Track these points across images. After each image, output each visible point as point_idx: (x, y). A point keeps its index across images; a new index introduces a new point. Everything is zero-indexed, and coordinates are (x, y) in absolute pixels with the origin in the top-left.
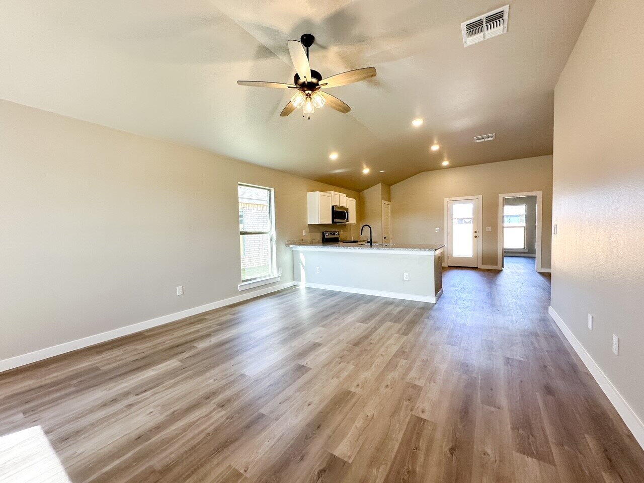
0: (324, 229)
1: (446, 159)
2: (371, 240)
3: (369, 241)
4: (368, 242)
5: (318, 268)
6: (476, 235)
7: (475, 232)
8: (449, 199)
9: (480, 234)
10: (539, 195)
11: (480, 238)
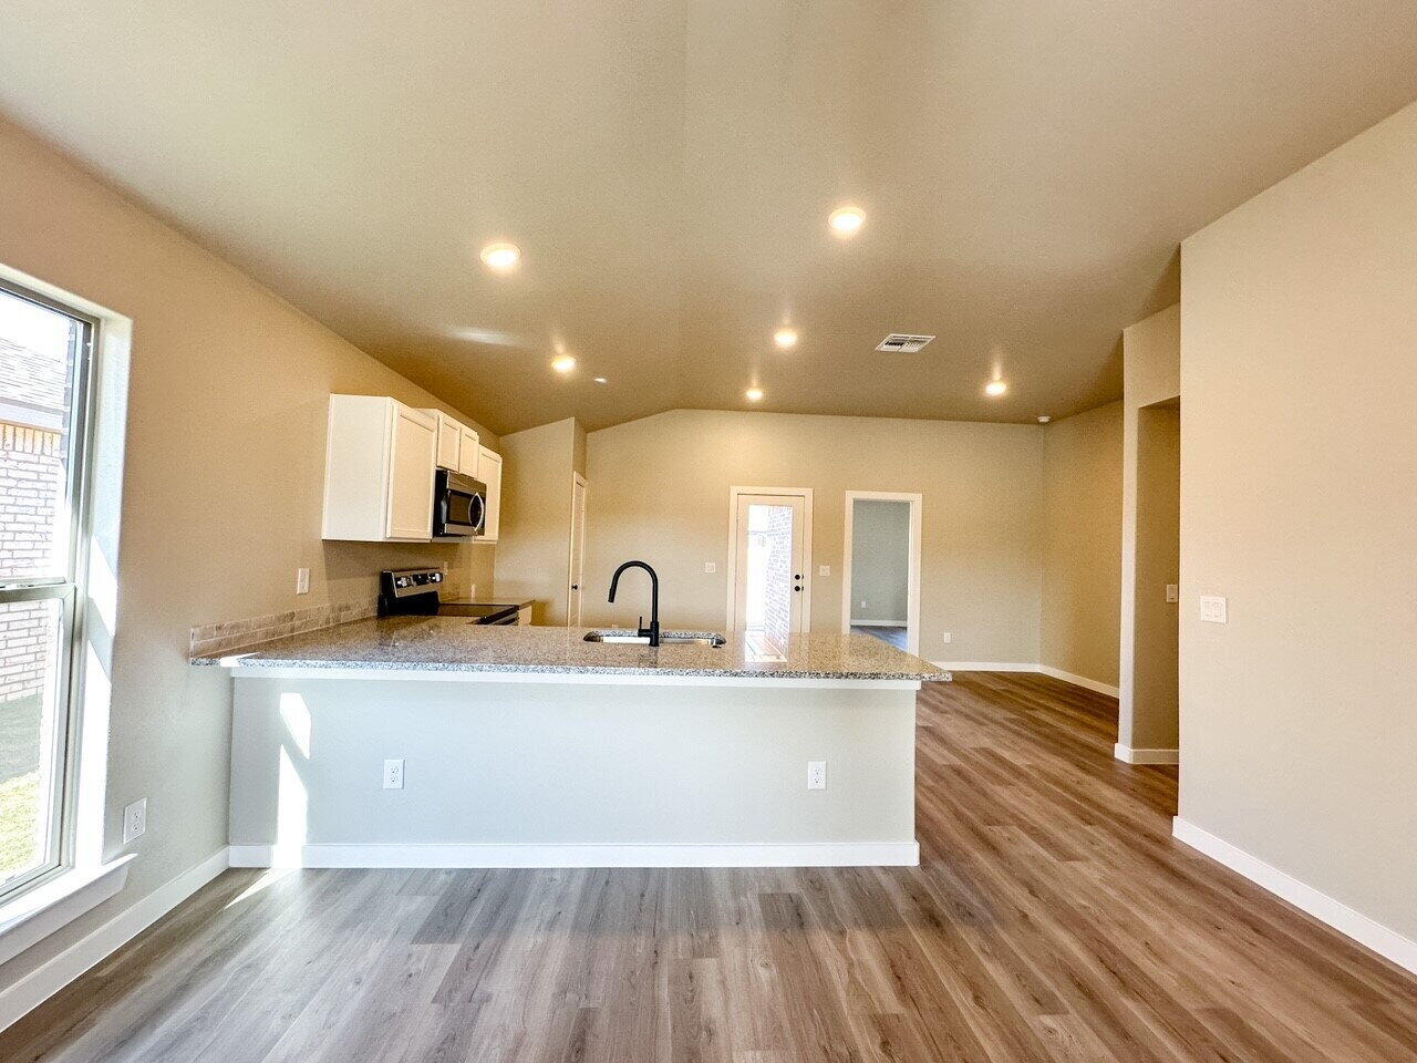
0: (387, 563)
1: (755, 382)
2: (655, 624)
3: (646, 625)
4: (642, 633)
5: (392, 764)
6: (799, 583)
7: (797, 577)
8: (741, 489)
9: (806, 583)
10: (916, 501)
11: (807, 593)
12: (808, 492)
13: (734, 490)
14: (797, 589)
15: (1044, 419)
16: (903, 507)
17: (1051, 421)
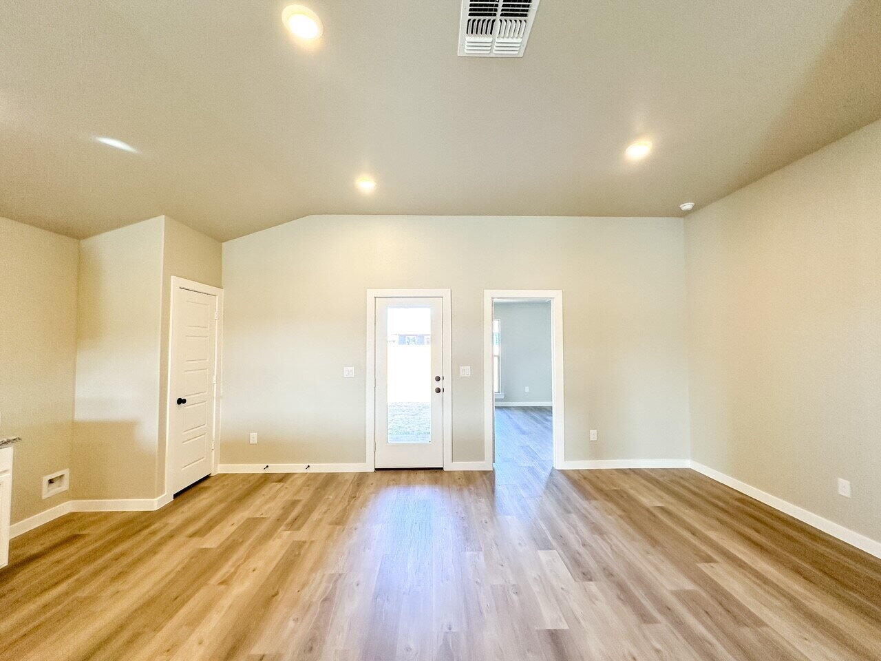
6: (439, 385)
7: (438, 379)
8: (379, 293)
9: (446, 384)
10: (557, 298)
11: (447, 394)
12: (446, 293)
13: (371, 294)
14: (438, 391)
15: (687, 206)
16: (546, 304)
17: (694, 209)
